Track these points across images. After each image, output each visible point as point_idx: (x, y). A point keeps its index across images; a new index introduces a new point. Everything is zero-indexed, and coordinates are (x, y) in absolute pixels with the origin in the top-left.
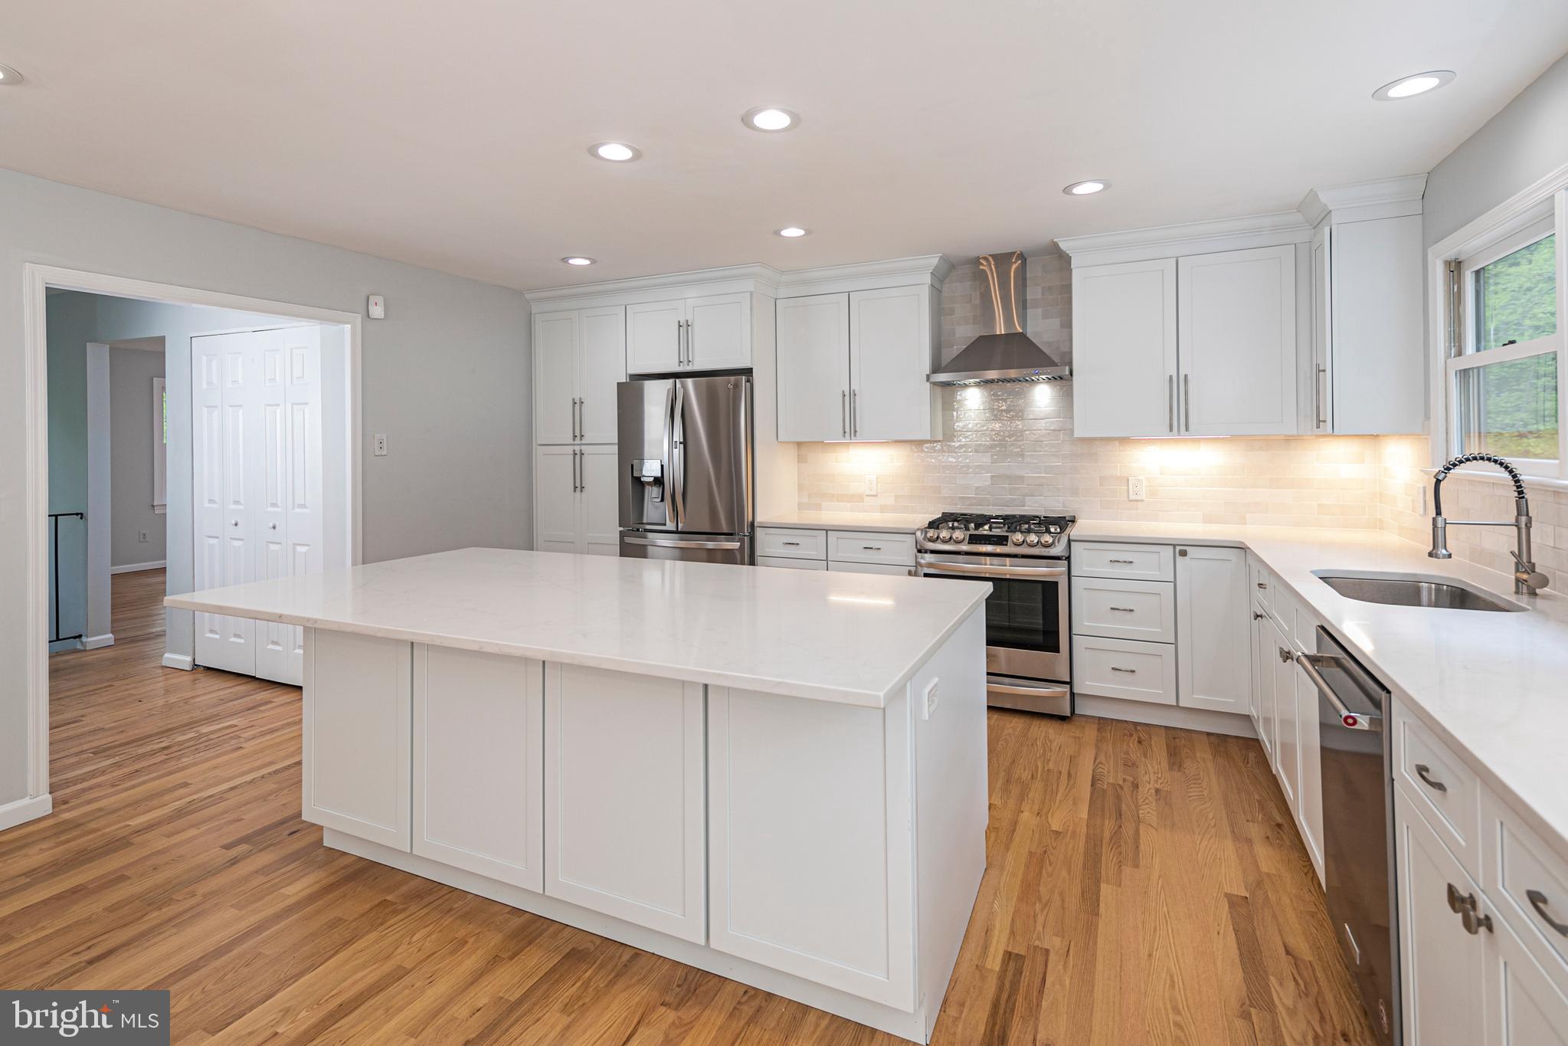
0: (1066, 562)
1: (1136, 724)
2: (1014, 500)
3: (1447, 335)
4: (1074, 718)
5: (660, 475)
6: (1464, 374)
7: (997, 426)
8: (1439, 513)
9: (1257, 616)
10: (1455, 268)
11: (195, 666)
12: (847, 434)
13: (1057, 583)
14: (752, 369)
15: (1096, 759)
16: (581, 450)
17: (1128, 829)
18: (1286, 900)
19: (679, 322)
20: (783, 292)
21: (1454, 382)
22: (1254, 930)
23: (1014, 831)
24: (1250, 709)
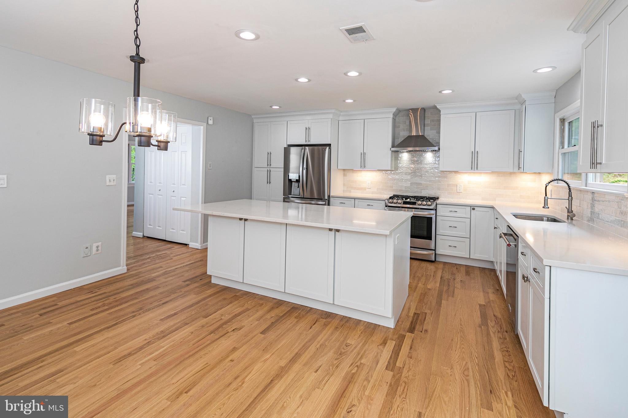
0: (435, 211)
1: (456, 264)
2: (418, 191)
3: (559, 142)
4: (435, 261)
5: (298, 179)
6: (564, 154)
7: (413, 166)
8: (546, 195)
9: (495, 228)
10: (563, 121)
11: (144, 236)
12: (362, 167)
13: (432, 218)
14: (331, 144)
15: (442, 272)
16: (270, 170)
17: (451, 289)
18: (496, 306)
19: (306, 127)
20: (341, 118)
21: (560, 156)
22: (486, 311)
23: (416, 288)
24: (493, 259)
